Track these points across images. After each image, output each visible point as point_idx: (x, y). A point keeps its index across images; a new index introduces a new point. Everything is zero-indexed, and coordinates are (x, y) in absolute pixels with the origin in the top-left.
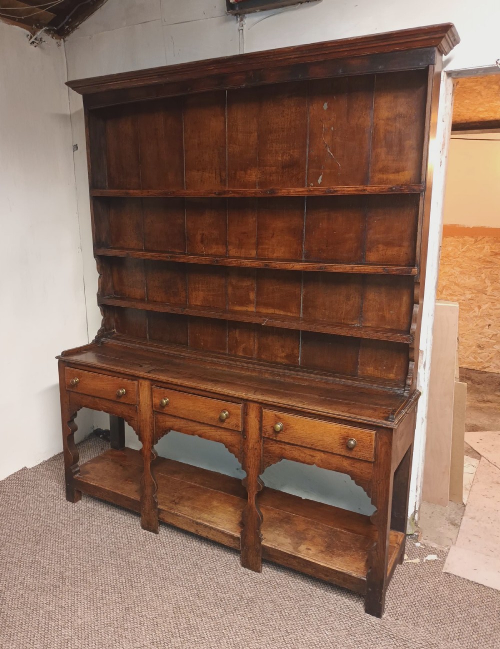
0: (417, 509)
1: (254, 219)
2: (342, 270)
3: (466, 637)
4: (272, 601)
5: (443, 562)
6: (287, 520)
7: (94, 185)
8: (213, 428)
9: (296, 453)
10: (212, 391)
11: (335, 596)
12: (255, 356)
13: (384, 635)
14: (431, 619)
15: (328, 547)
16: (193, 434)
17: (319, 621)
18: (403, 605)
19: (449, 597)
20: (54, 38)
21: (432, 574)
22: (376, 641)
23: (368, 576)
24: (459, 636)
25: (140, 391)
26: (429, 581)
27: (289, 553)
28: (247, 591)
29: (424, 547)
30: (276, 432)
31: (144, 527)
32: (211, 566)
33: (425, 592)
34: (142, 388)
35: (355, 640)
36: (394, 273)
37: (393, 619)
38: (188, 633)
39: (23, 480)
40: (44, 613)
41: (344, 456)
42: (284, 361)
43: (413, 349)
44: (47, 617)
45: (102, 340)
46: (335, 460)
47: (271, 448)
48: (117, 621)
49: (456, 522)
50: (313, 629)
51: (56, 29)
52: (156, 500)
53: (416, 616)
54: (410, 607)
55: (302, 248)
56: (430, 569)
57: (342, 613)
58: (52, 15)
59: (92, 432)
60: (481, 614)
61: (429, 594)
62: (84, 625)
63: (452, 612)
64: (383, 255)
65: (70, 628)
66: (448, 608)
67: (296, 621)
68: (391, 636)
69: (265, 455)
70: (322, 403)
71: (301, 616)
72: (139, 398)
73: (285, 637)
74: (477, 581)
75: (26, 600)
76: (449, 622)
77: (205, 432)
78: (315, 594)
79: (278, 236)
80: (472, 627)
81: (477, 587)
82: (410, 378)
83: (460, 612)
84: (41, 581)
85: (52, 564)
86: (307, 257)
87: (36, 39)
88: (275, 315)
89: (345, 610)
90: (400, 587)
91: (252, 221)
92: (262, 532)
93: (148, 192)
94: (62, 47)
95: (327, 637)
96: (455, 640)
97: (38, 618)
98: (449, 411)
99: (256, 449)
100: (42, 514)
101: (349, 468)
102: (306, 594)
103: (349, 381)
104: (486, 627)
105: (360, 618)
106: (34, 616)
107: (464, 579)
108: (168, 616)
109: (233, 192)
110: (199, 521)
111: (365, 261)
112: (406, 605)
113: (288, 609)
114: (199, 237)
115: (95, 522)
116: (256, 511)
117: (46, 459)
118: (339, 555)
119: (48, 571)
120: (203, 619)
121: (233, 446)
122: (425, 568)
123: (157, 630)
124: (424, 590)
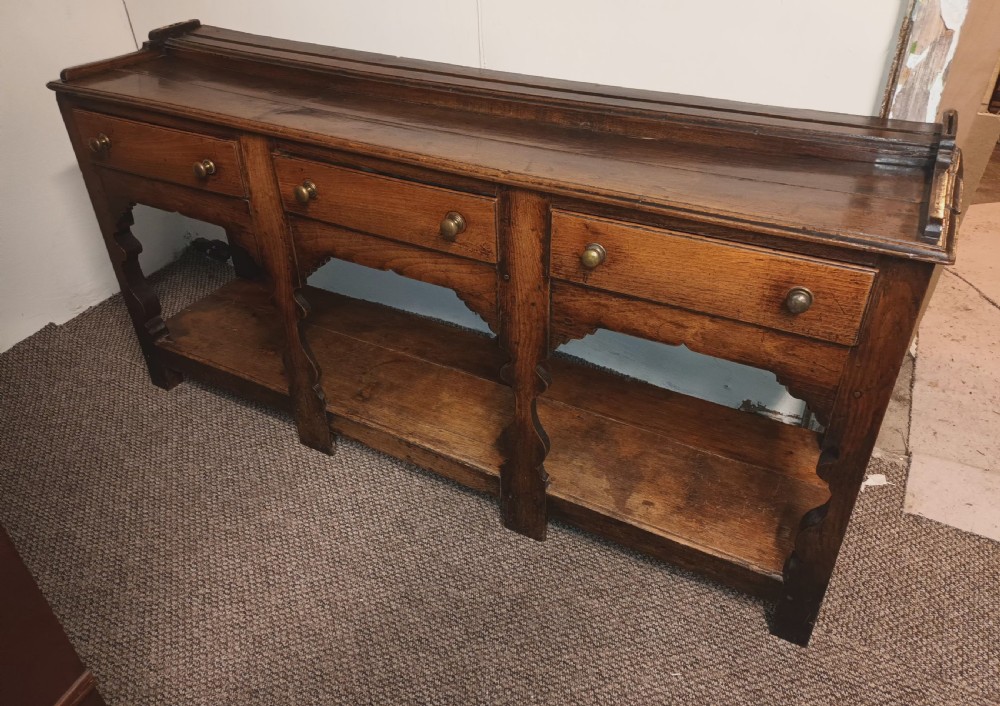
3: (976, 666)
4: (565, 602)
5: (901, 492)
6: (596, 433)
8: (428, 254)
9: (635, 317)
10: (417, 163)
13: (807, 673)
14: (897, 626)
16: (382, 267)
17: (665, 643)
18: (836, 596)
19: (925, 570)
21: (882, 519)
22: (791, 689)
23: (786, 570)
24: (962, 664)
25: (248, 164)
27: (608, 515)
28: (511, 582)
30: (587, 269)
31: (303, 441)
33: (875, 562)
34: (251, 157)
35: (747, 687)
39: (47, 352)
41: (768, 329)
45: (167, 43)
46: (741, 338)
47: (570, 304)
48: (234, 672)
49: (902, 393)
50: (655, 666)
52: (321, 397)
53: (866, 620)
56: (875, 507)
57: (714, 624)
59: (189, 244)
63: (937, 607)
65: (130, 697)
66: (927, 595)
67: (617, 648)
69: (557, 318)
71: (627, 635)
72: (248, 180)
73: (597, 690)
74: (976, 533)
76: (935, 630)
77: (411, 264)
80: (983, 639)
81: (977, 543)
83: (953, 604)
89: (718, 618)
92: (547, 469)
96: (956, 675)
99: (533, 304)
102: (632, 581)
105: (754, 636)
107: (948, 527)
108: (345, 653)
110: (411, 440)
113: (597, 618)
115: (193, 434)
116: (534, 432)
117: (95, 303)
118: (718, 518)
119: (90, 558)
120: (421, 654)
121: (478, 297)
122: (865, 507)
123: (321, 691)
124: (871, 558)
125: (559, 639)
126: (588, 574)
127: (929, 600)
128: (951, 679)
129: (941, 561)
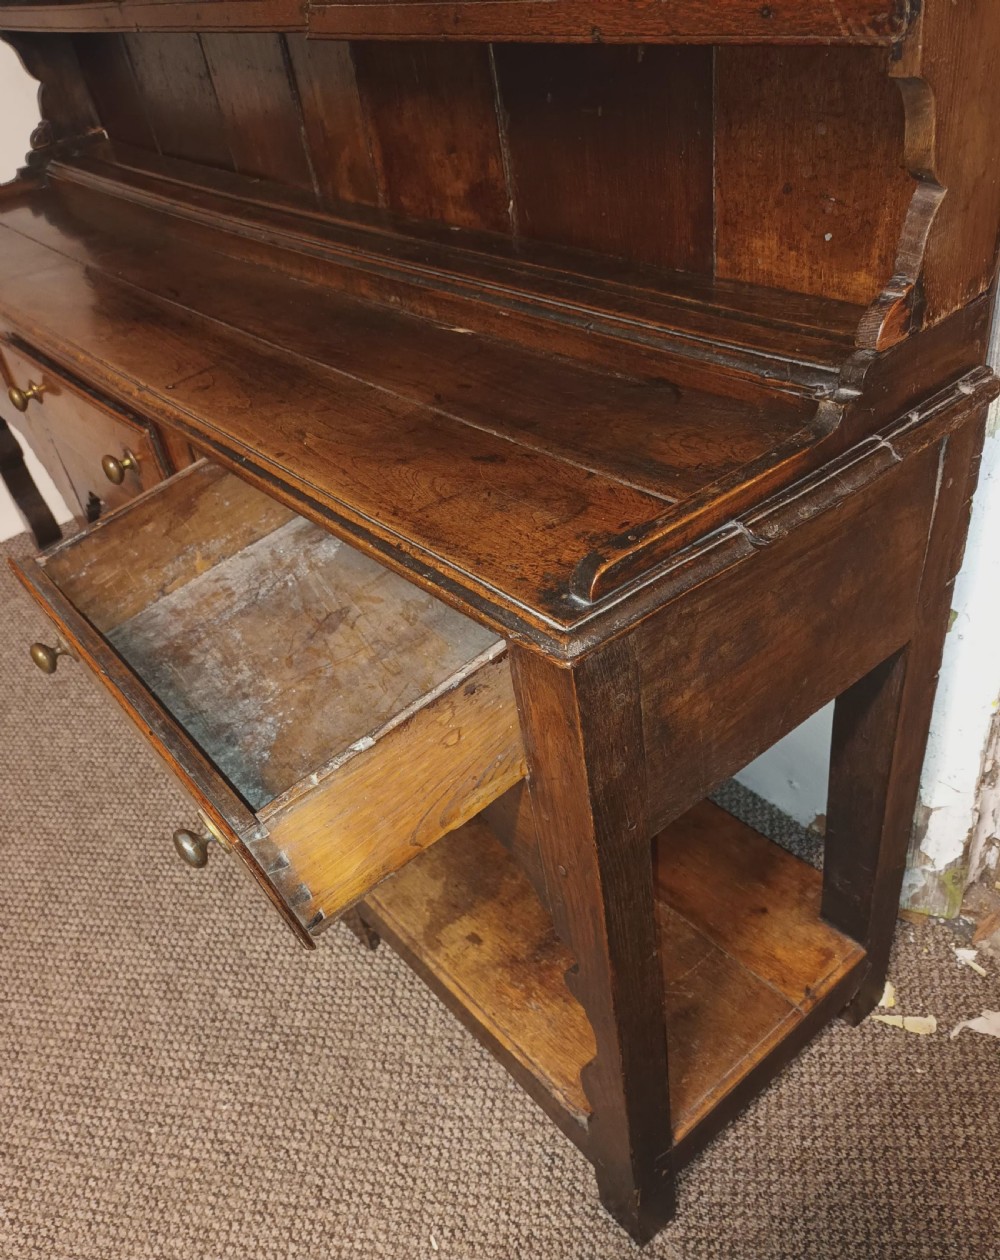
4: (346, 1063)
12: (382, 201)
26: (923, 1131)
29: (983, 972)
50: (400, 1209)
57: (524, 1179)
61: (893, 1188)
67: (368, 1160)
71: (394, 1144)
90: (795, 1122)
113: (373, 1103)
122: (939, 1068)
124: (880, 1166)
125: (302, 1114)
126: (404, 1031)
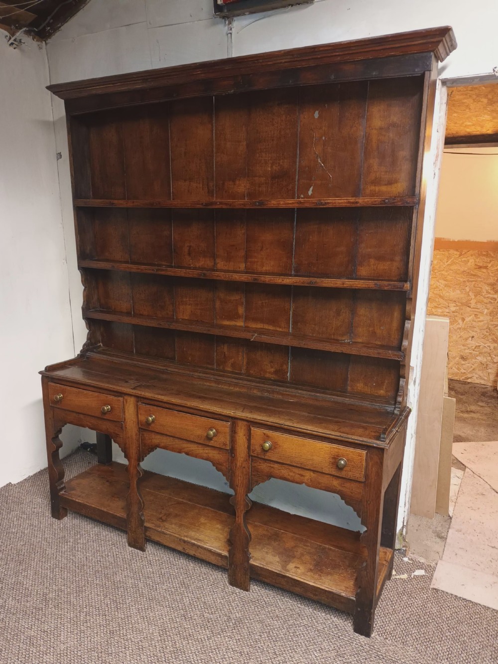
0: (405, 524)
1: (243, 231)
2: (332, 285)
3: (455, 656)
5: (431, 578)
6: (275, 537)
7: (77, 194)
8: (200, 446)
9: (284, 472)
10: (199, 408)
11: (323, 614)
12: (243, 371)
13: (373, 655)
14: (419, 638)
15: (316, 565)
16: (180, 452)
17: (307, 641)
18: (392, 624)
19: (438, 614)
20: (35, 40)
21: (420, 590)
23: (357, 595)
24: (448, 655)
25: (126, 408)
26: (417, 598)
27: (278, 572)
28: (235, 611)
29: (411, 562)
30: (265, 451)
31: (130, 545)
32: (198, 585)
33: (413, 610)
34: (128, 404)
35: (344, 661)
36: (386, 288)
37: (382, 638)
38: (174, 657)
39: (7, 497)
40: (25, 638)
41: (333, 476)
42: (273, 377)
43: (404, 366)
44: (29, 643)
45: (87, 354)
46: (325, 480)
47: (259, 467)
48: (100, 645)
49: (443, 534)
50: (302, 651)
51: (37, 30)
52: (143, 518)
53: (405, 634)
54: (399, 625)
55: (292, 261)
56: (418, 585)
57: (331, 633)
58: (32, 16)
59: (80, 445)
60: (469, 631)
61: (417, 611)
62: (67, 650)
63: (440, 630)
64: (374, 270)
65: (52, 654)
66: (437, 625)
67: (284, 642)
68: (380, 656)
69: (253, 473)
70: (310, 421)
71: (289, 637)
72: (125, 415)
73: (273, 660)
74: (464, 597)
75: (7, 625)
76: (438, 640)
77: (193, 450)
78: (303, 613)
79: (267, 249)
80: (460, 645)
81: (465, 603)
82: (400, 395)
83: (448, 629)
84: (22, 603)
85: (35, 585)
86: (297, 270)
87: (15, 40)
88: (264, 330)
89: (333, 630)
90: (388, 604)
91: (240, 233)
92: (250, 550)
93: (133, 202)
94: (44, 50)
95: (315, 659)
96: (444, 660)
97: (18, 644)
98: (438, 426)
99: (244, 467)
100: (26, 531)
101: (339, 488)
102: (294, 613)
103: (338, 398)
104: (474, 645)
105: (349, 638)
106: (14, 642)
107: (452, 595)
108: (153, 639)
109: (221, 203)
110: (186, 539)
111: (356, 276)
112: (395, 623)
113: (276, 629)
114: (186, 250)
115: (80, 539)
116: (244, 530)
117: (31, 474)
118: (328, 574)
119: (31, 593)
120: (190, 641)
121: (220, 465)
122: (413, 584)
123: (142, 655)
124: (412, 607)
125: (256, 637)
126: (273, 609)
127: (437, 627)
128: (442, 660)
129: (446, 610)
